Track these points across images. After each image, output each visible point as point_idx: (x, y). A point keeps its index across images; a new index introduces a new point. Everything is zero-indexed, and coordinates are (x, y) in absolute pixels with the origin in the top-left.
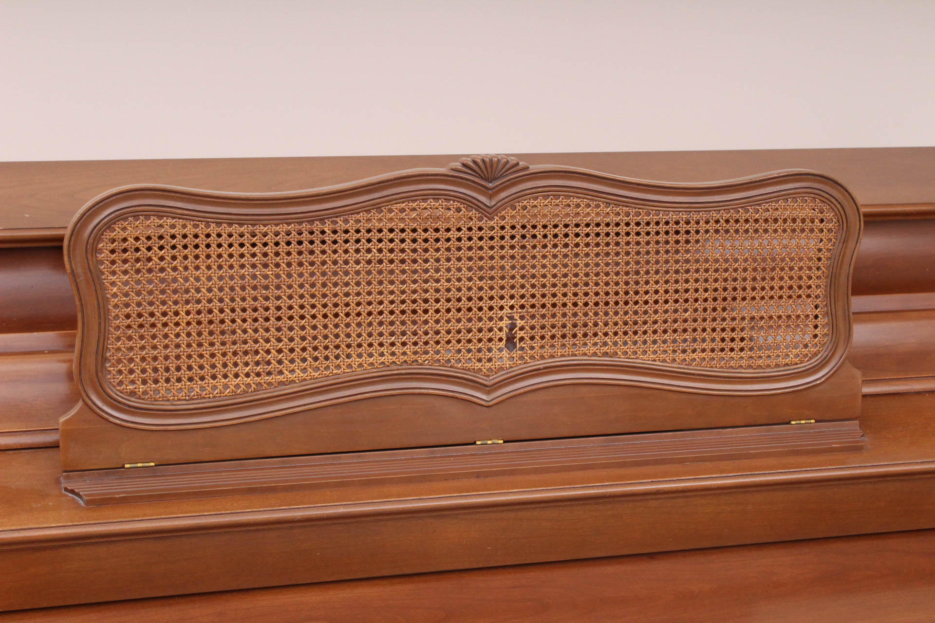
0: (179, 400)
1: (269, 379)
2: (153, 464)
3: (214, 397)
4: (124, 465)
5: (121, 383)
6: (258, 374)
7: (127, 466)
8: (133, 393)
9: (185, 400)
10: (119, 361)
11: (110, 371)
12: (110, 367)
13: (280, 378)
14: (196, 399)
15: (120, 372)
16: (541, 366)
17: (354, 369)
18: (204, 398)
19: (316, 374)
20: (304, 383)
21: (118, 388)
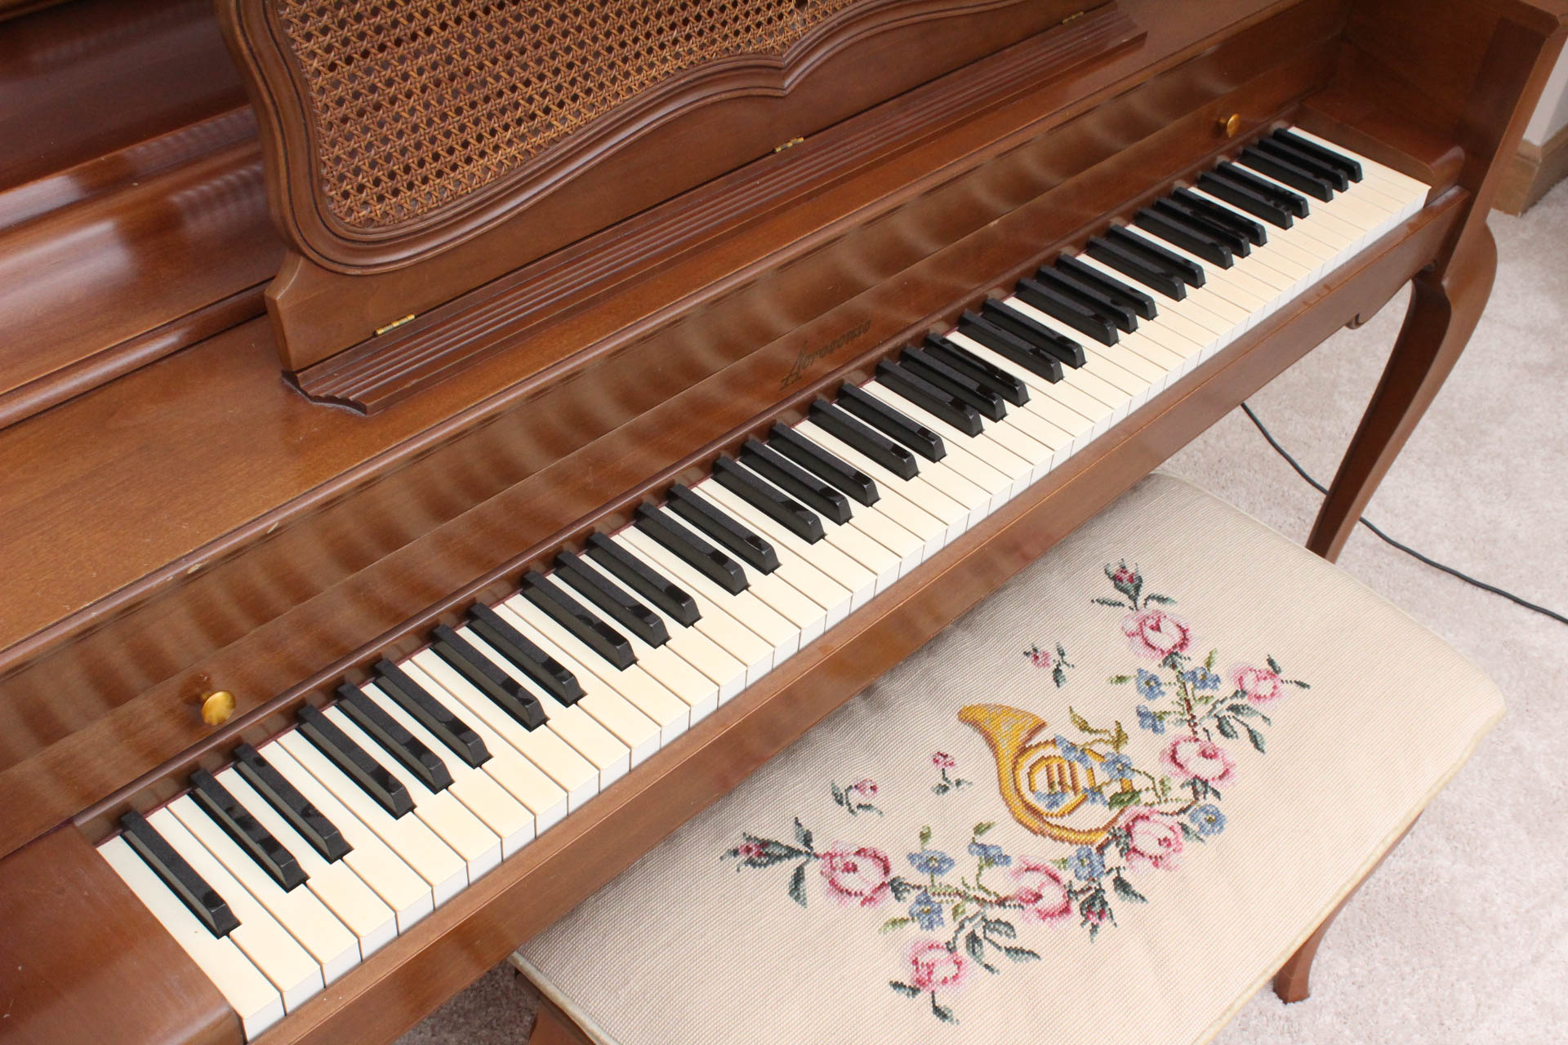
0: (430, 210)
1: (537, 140)
2: (412, 317)
3: (474, 190)
4: (375, 332)
5: (351, 210)
6: (523, 138)
7: (380, 332)
8: (370, 221)
9: (438, 207)
10: (342, 178)
11: (332, 198)
12: (331, 190)
13: (551, 134)
14: (450, 202)
15: (346, 195)
16: (835, 23)
17: (634, 92)
18: (461, 196)
19: (592, 115)
20: (580, 131)
21: (348, 220)
